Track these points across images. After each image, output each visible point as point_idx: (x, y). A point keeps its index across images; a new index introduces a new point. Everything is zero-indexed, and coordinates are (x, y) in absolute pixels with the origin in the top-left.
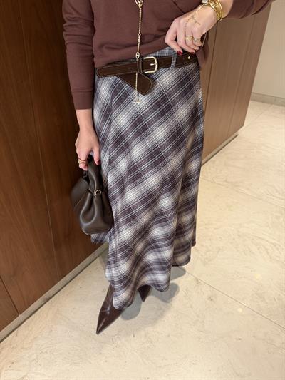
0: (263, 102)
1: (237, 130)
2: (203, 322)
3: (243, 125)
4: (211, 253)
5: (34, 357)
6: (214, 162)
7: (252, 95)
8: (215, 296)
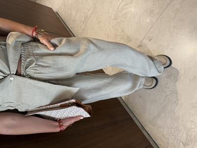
3: (51, 8)
8: (149, 37)
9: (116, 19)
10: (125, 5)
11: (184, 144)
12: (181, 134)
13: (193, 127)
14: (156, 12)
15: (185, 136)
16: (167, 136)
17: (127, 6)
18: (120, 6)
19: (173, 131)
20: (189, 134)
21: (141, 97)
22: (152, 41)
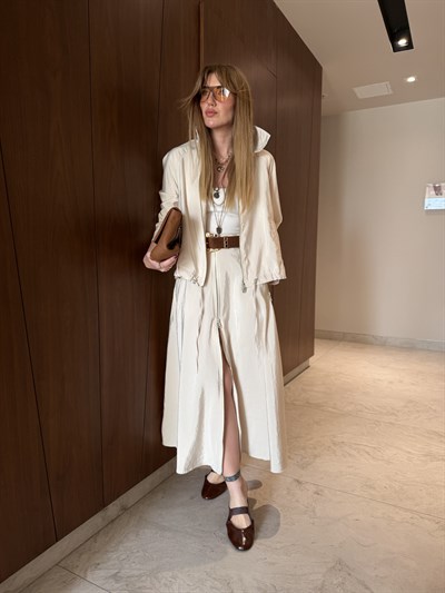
0: (330, 339)
1: (307, 358)
2: (314, 511)
3: (312, 354)
4: (307, 459)
5: (123, 557)
8: (322, 491)
9: (334, 444)
10: (367, 453)
11: (115, 575)
12: (138, 566)
13: (163, 581)
14: (373, 492)
15: (136, 573)
16: (121, 548)
17: (366, 456)
18: (362, 447)
19: (138, 554)
20: (143, 578)
21: (192, 498)
22: (315, 496)
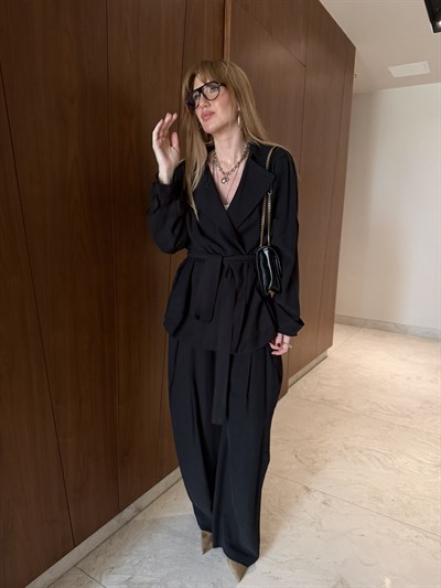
0: (351, 325)
1: (325, 349)
2: (320, 523)
3: (331, 345)
4: (318, 464)
5: (137, 561)
6: (305, 382)
7: (336, 318)
8: (330, 501)
9: (346, 448)
10: (378, 460)
12: (150, 573)
14: (381, 505)
15: (147, 579)
18: (373, 452)
19: (150, 560)
22: (323, 506)
